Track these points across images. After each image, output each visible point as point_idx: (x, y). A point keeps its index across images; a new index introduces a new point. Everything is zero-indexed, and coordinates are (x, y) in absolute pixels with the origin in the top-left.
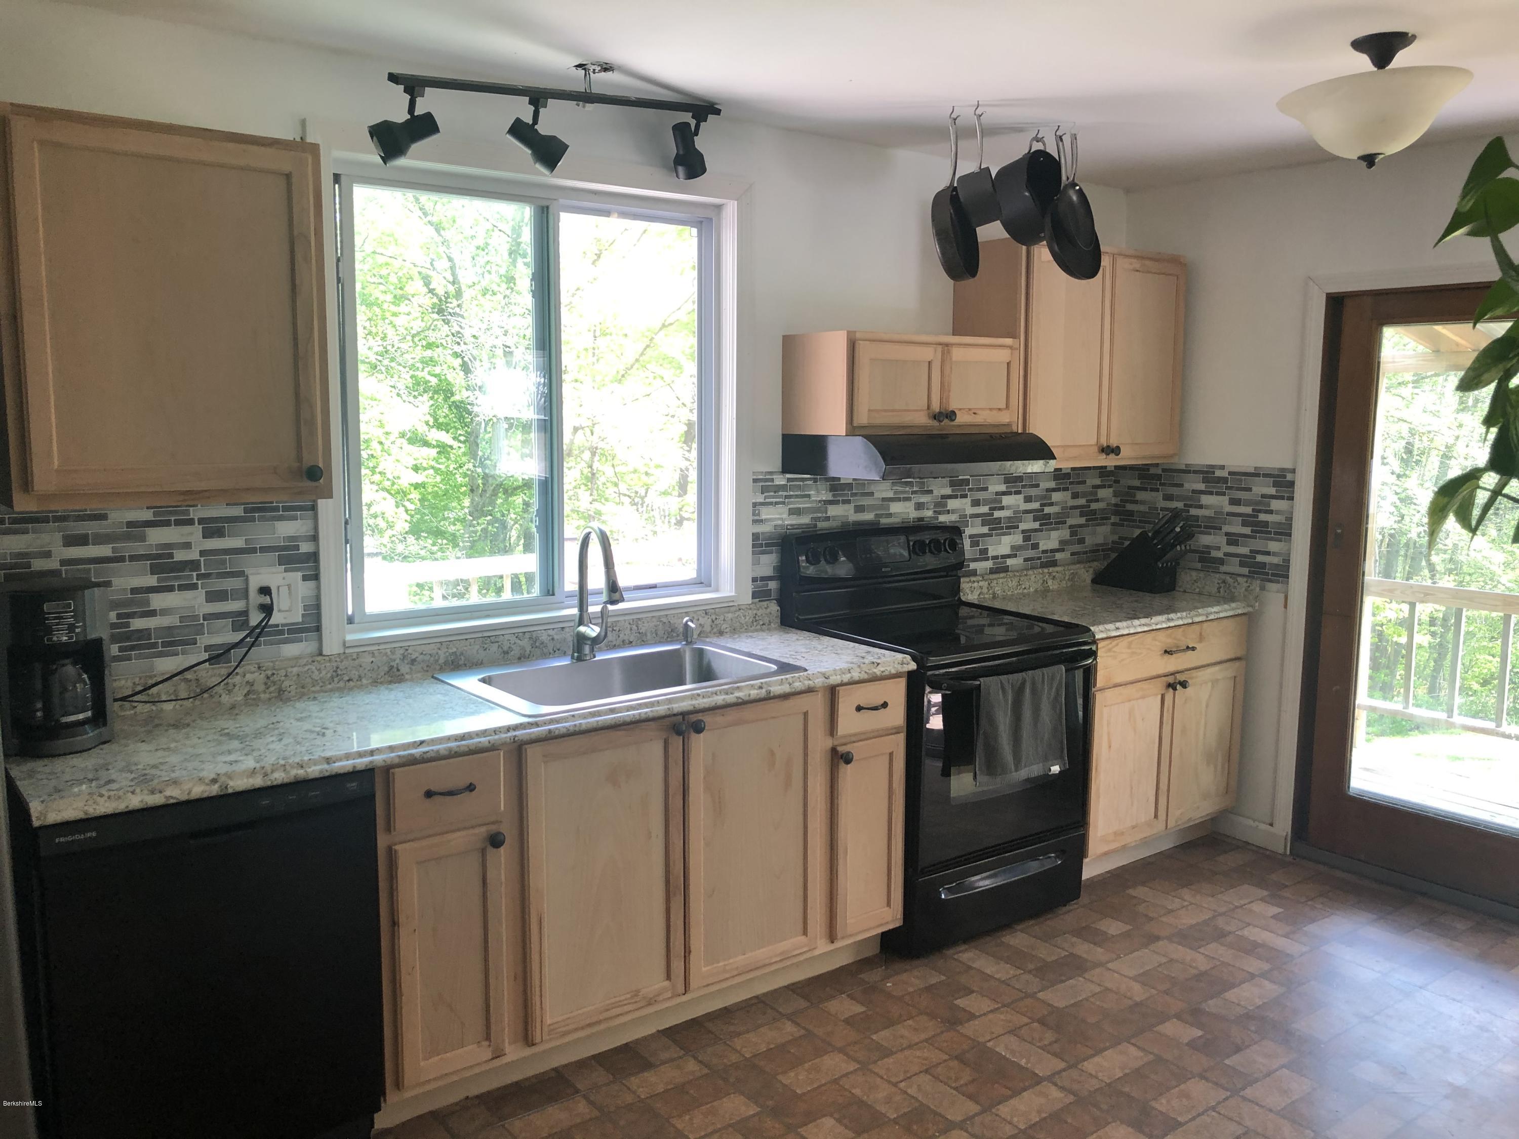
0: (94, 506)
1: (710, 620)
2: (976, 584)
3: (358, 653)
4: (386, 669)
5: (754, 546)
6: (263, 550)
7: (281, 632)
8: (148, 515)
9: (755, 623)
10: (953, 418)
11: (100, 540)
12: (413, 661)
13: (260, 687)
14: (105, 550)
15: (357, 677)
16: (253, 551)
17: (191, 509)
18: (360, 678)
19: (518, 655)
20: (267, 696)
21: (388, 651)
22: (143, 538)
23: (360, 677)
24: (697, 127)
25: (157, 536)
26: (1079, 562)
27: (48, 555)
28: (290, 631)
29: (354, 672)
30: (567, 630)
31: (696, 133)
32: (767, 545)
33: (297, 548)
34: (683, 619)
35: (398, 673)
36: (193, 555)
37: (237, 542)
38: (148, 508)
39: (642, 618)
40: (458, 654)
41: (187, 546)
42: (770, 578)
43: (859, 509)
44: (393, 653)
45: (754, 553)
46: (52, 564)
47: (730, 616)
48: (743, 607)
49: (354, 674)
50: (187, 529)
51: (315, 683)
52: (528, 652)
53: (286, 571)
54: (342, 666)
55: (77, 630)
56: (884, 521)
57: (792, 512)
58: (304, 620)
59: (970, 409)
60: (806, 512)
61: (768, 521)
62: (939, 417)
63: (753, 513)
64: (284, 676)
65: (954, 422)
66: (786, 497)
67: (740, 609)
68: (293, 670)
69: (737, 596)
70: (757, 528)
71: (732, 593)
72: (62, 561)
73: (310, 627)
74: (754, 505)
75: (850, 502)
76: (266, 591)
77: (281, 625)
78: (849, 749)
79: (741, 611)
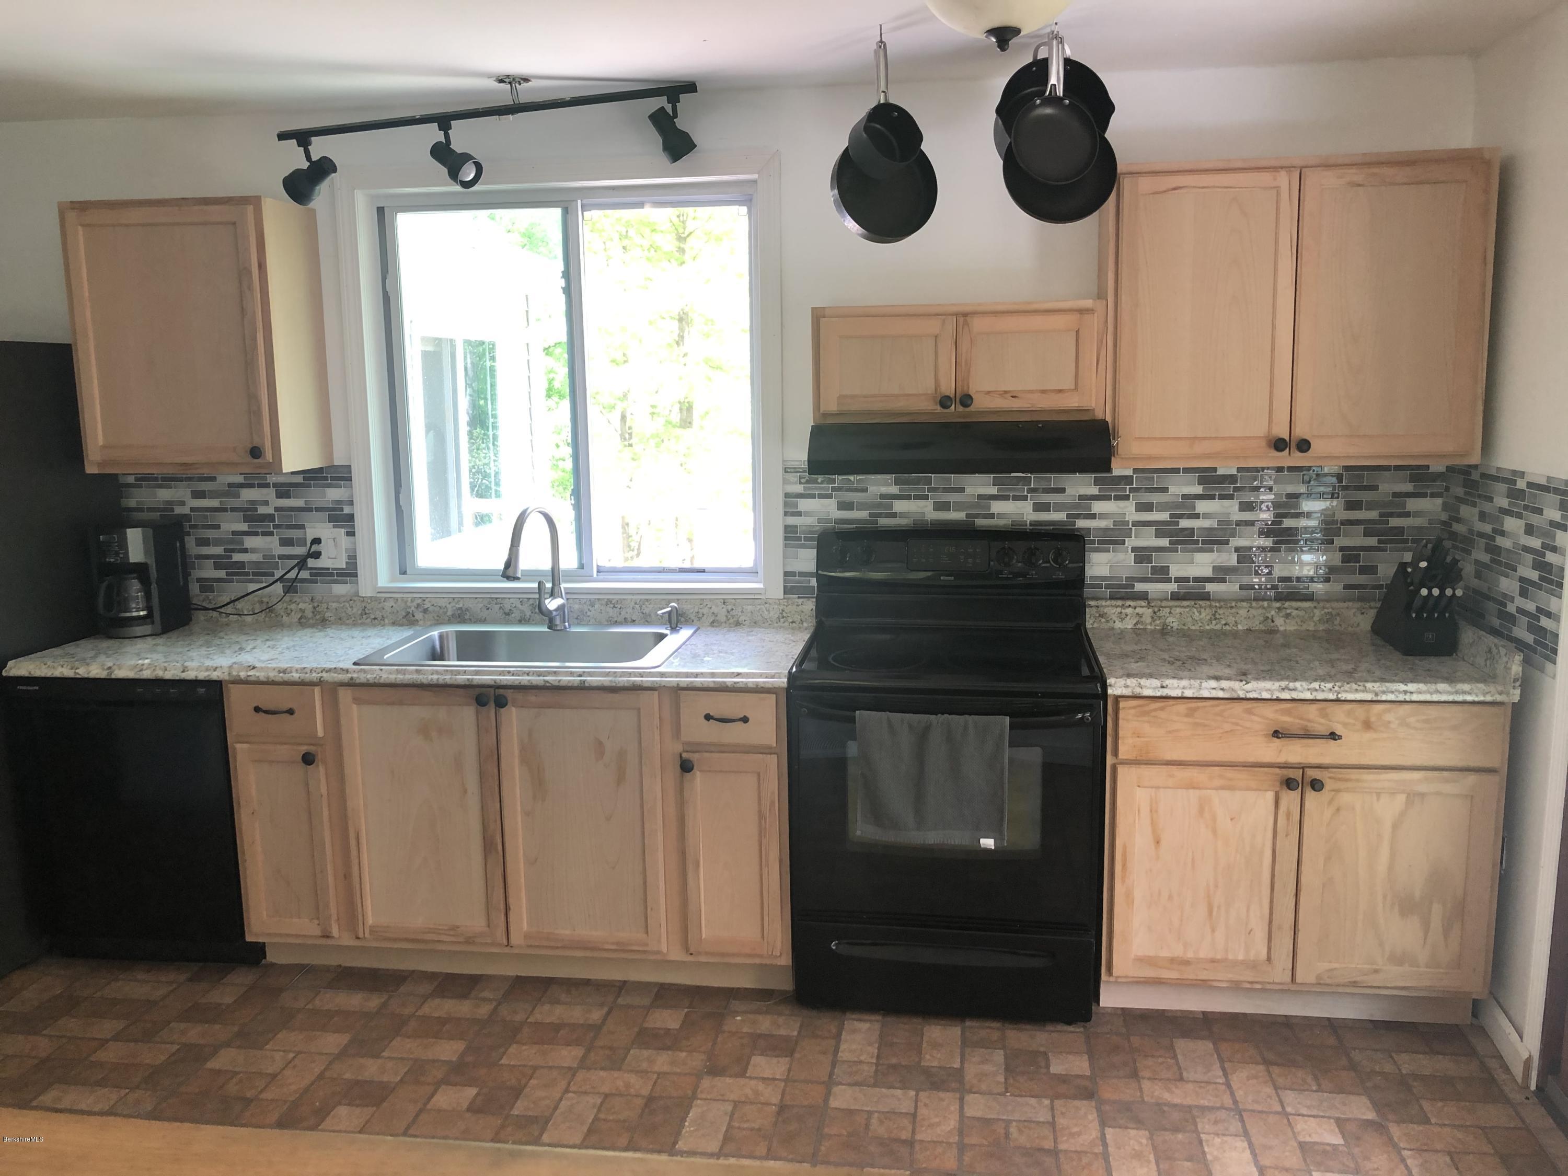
0: (206, 472)
1: (724, 610)
2: (1129, 611)
3: (386, 598)
4: (404, 614)
5: (786, 538)
6: (318, 509)
7: (332, 575)
8: (240, 479)
9: (782, 620)
10: (969, 402)
11: (213, 495)
12: (425, 611)
13: (309, 614)
14: (214, 503)
15: (381, 617)
16: (309, 510)
17: (268, 476)
18: (383, 618)
19: (518, 618)
20: (314, 622)
21: (410, 599)
22: (237, 496)
23: (383, 616)
24: (674, 109)
25: (248, 495)
26: (1353, 600)
27: (183, 503)
28: (339, 575)
29: (378, 612)
31: (675, 115)
32: (806, 539)
33: (342, 510)
35: (413, 619)
36: (269, 510)
37: (299, 503)
38: (241, 474)
39: (650, 600)
40: (464, 609)
41: (266, 503)
42: (810, 574)
43: (941, 506)
44: (412, 601)
45: (786, 546)
46: (186, 510)
47: (750, 608)
48: (770, 601)
49: (378, 614)
50: (265, 490)
51: (349, 617)
52: (528, 616)
53: (334, 527)
54: (369, 607)
55: (121, 556)
56: (980, 522)
57: (842, 506)
58: (344, 567)
59: (1006, 392)
60: (862, 506)
61: (808, 514)
62: (945, 402)
63: (786, 504)
64: (327, 608)
65: (972, 408)
66: (833, 489)
67: (766, 603)
68: (334, 605)
69: (765, 589)
70: (792, 521)
71: (761, 586)
72: (191, 508)
73: (349, 573)
74: (787, 495)
75: (926, 498)
76: (317, 541)
77: (328, 569)
78: (694, 757)
79: (767, 605)
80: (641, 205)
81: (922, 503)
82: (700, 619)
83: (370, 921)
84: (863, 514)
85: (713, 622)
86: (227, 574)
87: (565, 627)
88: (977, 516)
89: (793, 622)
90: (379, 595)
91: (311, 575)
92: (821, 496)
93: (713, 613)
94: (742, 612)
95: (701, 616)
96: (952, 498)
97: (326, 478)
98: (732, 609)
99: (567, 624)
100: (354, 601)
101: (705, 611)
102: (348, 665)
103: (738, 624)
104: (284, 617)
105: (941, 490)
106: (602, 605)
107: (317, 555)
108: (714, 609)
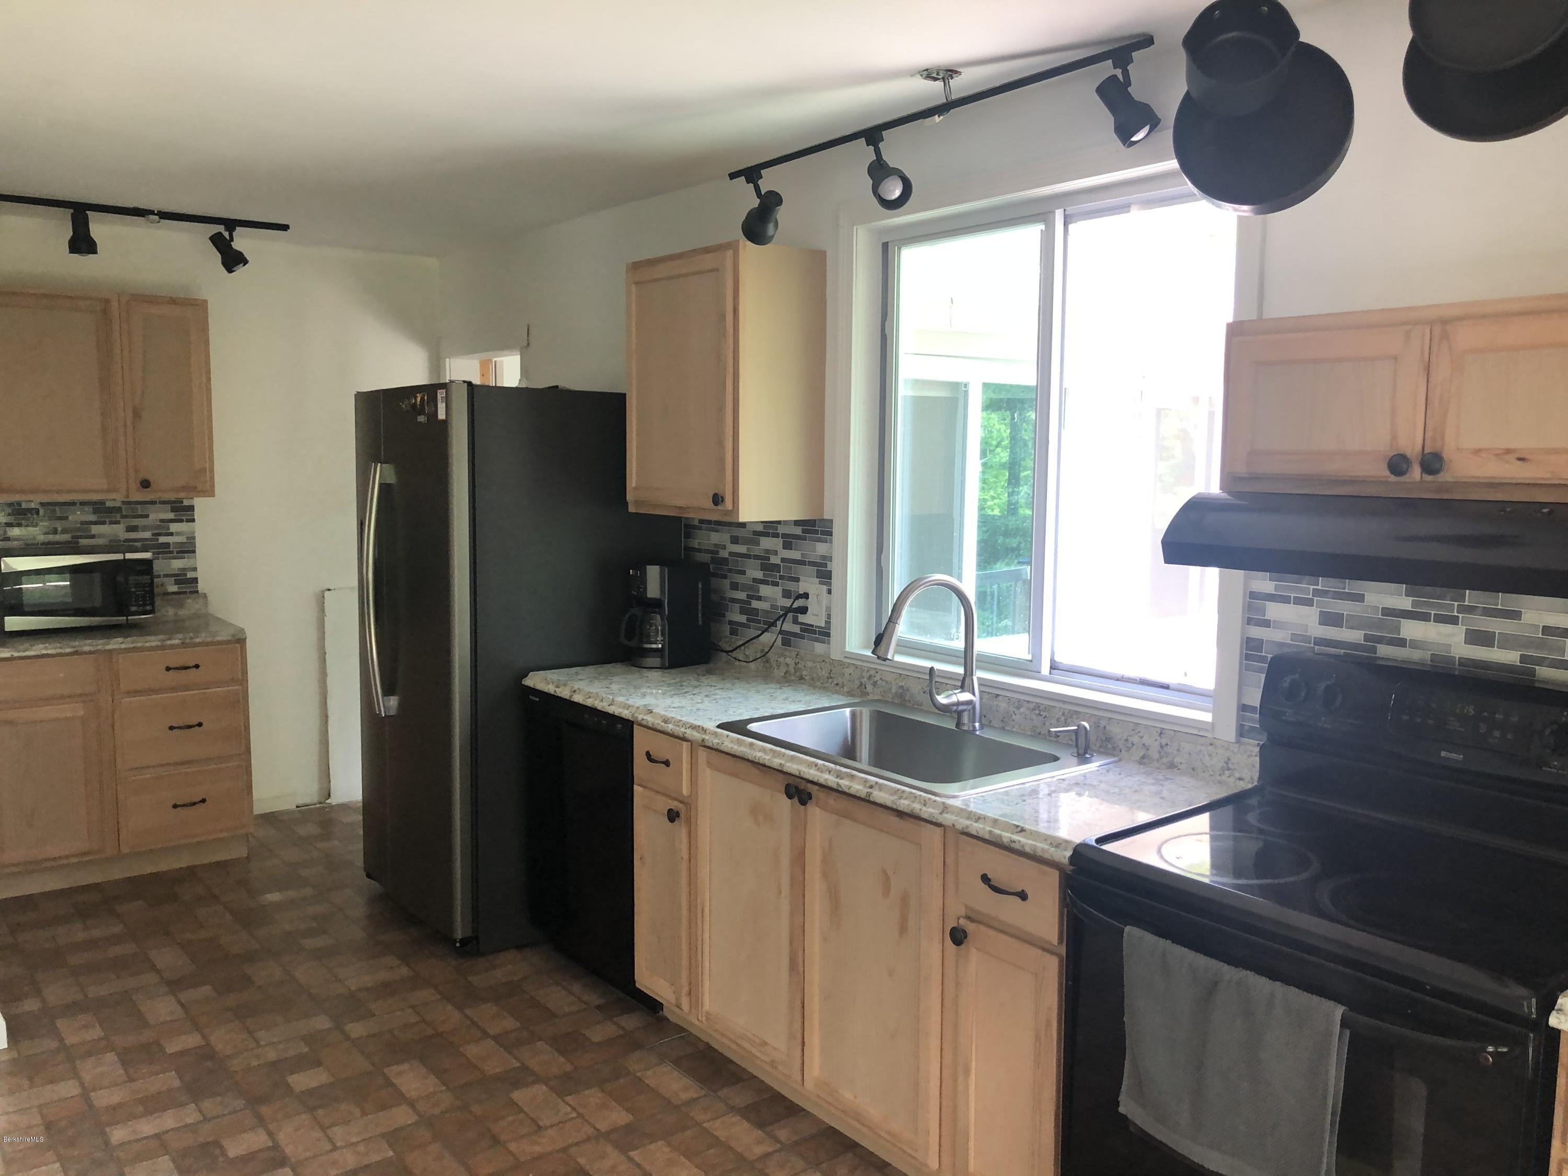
1: (1158, 743)
3: (849, 664)
4: (858, 683)
5: (1248, 657)
6: (810, 564)
7: (814, 632)
8: (761, 528)
10: (1434, 467)
12: (875, 684)
13: (791, 670)
14: (744, 549)
15: (841, 684)
16: (804, 563)
22: (758, 544)
23: (843, 683)
24: (1126, 74)
27: (725, 547)
28: (819, 633)
29: (840, 678)
30: (1000, 698)
33: (824, 566)
34: (1083, 720)
35: (865, 691)
36: (778, 560)
37: (798, 555)
39: (1080, 713)
43: (1479, 638)
44: (867, 671)
45: (1242, 666)
46: (726, 554)
47: (1189, 747)
48: (1217, 743)
53: (818, 583)
54: (835, 670)
55: (641, 590)
57: (1329, 619)
58: (823, 626)
59: (1508, 451)
60: (1355, 623)
61: (1279, 625)
62: (1398, 464)
63: (1249, 608)
64: (804, 666)
65: (1445, 477)
66: (1317, 593)
67: (1211, 744)
68: (810, 664)
69: (1213, 724)
70: (1257, 632)
71: (1207, 717)
72: (730, 552)
73: (824, 634)
74: (1253, 595)
75: (1454, 621)
76: (806, 596)
77: (812, 626)
78: (970, 927)
79: (1211, 748)
80: (1125, 208)
81: (1447, 628)
82: (1129, 749)
83: (707, 1006)
84: (1355, 636)
85: (1143, 757)
86: (748, 620)
87: (974, 727)
88: (1540, 661)
89: (1240, 779)
90: (844, 660)
91: (802, 630)
92: (1299, 601)
93: (1144, 745)
94: (1178, 750)
95: (1130, 745)
96: (1497, 626)
97: (816, 532)
98: (1167, 745)
99: (977, 725)
100: (826, 662)
101: (1135, 739)
102: (711, 726)
103: (1172, 766)
104: (776, 669)
105: (1479, 611)
106: (1028, 709)
107: (804, 610)
108: (1147, 740)
